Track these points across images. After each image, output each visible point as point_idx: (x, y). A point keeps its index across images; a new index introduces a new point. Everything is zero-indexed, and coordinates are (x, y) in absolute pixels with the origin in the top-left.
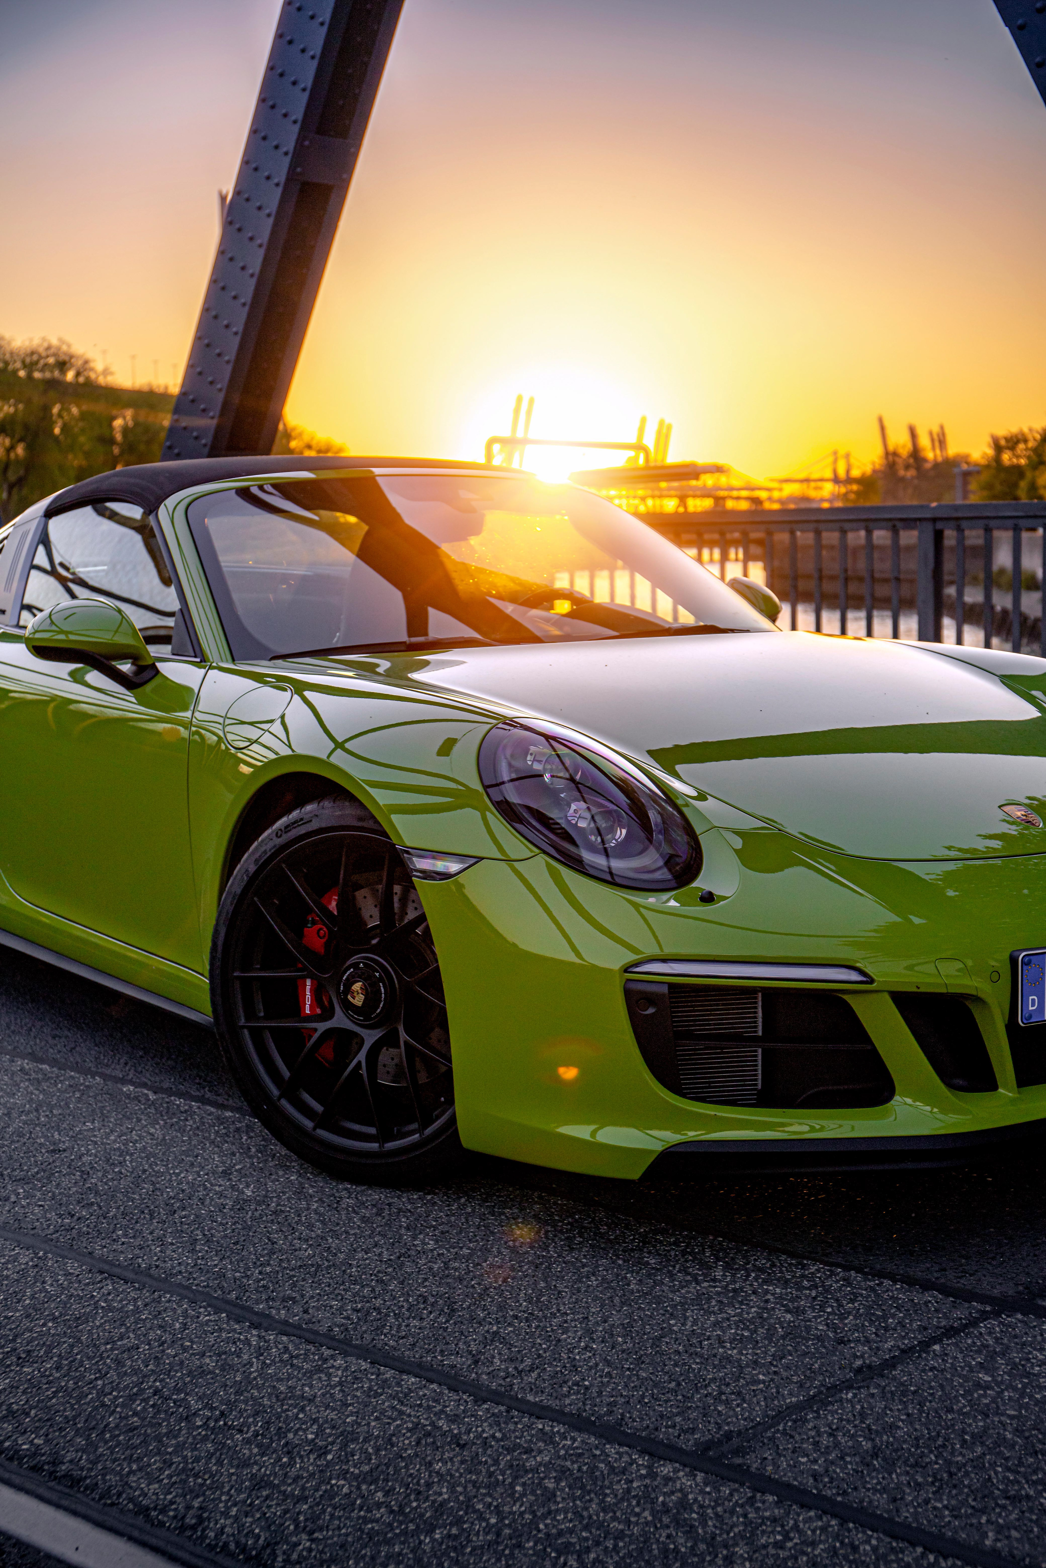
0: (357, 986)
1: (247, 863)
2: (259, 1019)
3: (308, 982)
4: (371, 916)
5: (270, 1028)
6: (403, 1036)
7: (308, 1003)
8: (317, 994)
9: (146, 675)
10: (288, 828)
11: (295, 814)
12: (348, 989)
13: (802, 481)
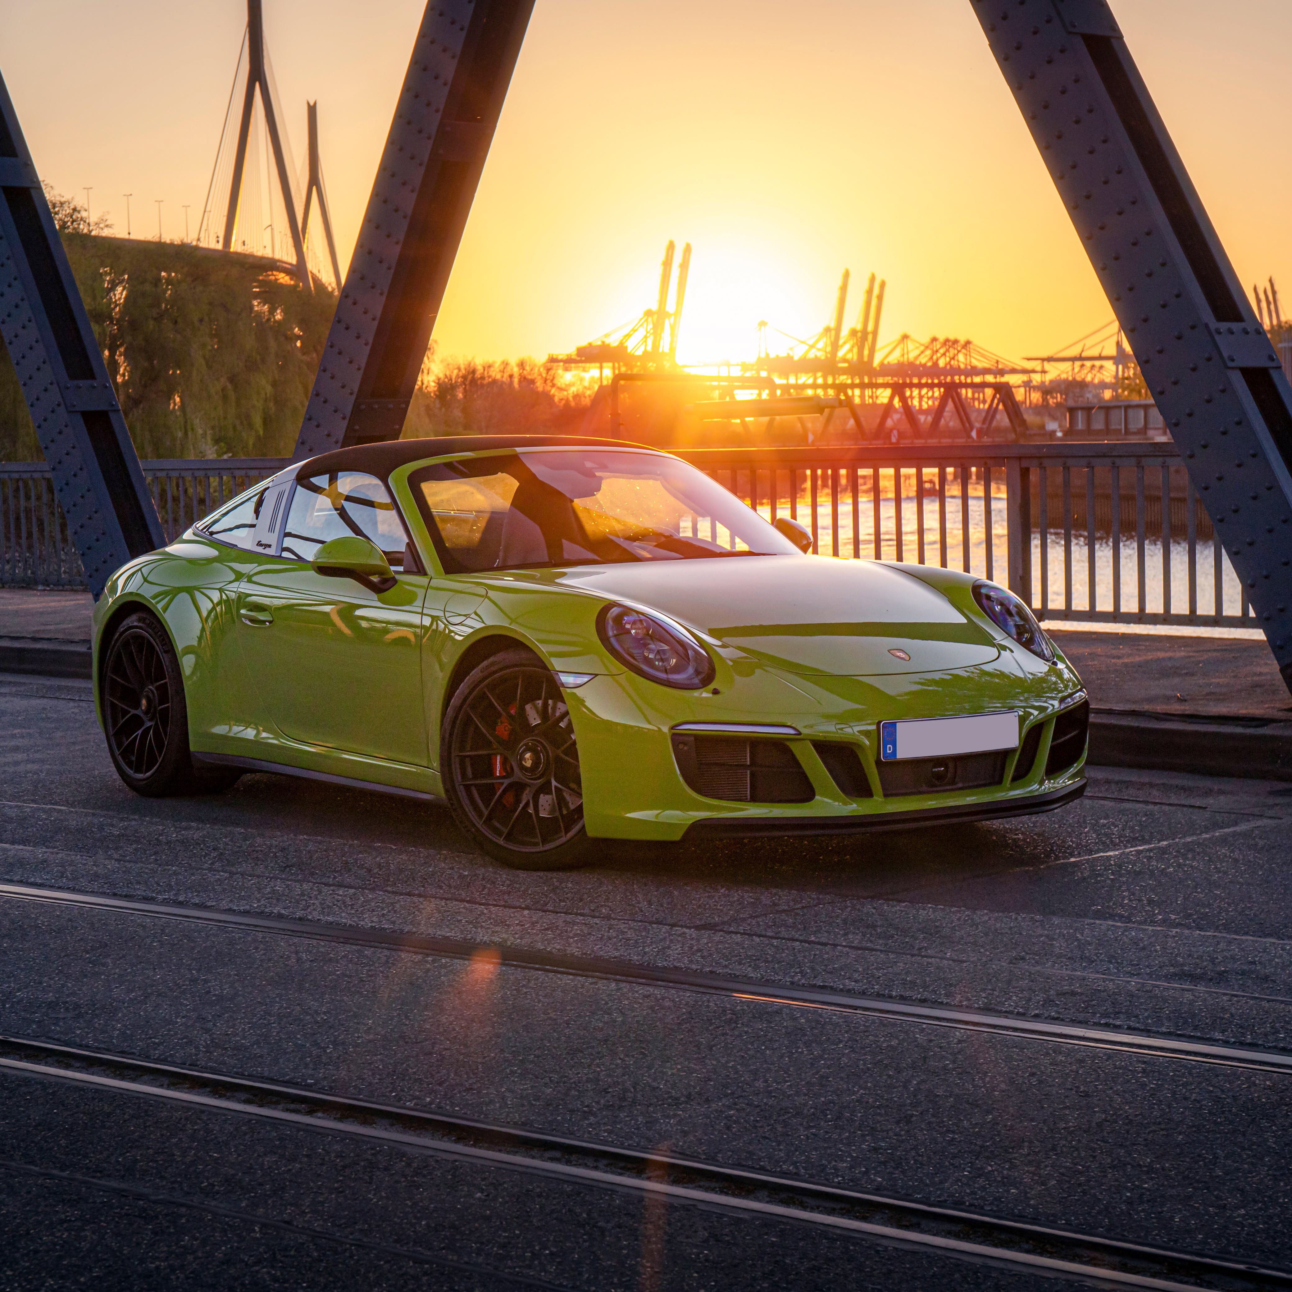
0: (528, 755)
1: (463, 688)
2: (470, 780)
3: (498, 757)
4: (535, 720)
5: (476, 785)
6: (554, 783)
7: (498, 770)
8: (505, 761)
9: (389, 583)
10: (487, 667)
11: (491, 659)
12: (522, 758)
13: (1073, 359)
